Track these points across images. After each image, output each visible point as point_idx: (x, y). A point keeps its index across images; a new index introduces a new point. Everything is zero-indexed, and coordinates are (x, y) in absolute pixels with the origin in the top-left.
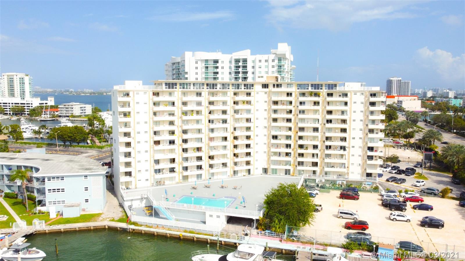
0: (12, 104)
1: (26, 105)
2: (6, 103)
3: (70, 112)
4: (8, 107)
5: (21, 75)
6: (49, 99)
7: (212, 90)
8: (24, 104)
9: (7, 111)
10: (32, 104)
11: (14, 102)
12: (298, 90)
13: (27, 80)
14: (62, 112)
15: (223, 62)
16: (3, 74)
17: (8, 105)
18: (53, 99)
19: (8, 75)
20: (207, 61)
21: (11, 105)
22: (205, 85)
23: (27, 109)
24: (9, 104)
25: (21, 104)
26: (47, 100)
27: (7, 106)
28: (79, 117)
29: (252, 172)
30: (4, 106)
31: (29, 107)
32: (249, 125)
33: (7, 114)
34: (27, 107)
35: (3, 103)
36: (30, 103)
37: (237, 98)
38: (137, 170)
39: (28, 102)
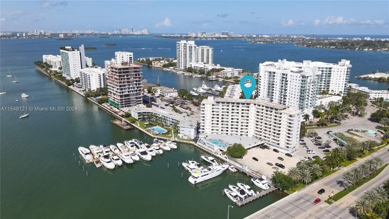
2: (198, 67)
3: (225, 76)
5: (208, 47)
6: (218, 65)
8: (205, 68)
10: (208, 69)
11: (201, 67)
12: (265, 109)
13: (211, 50)
14: (222, 75)
15: (277, 73)
17: (198, 68)
20: (270, 72)
23: (206, 71)
24: (199, 67)
25: (204, 68)
28: (230, 78)
29: (248, 136)
30: (196, 68)
31: (207, 70)
32: (247, 118)
33: (197, 72)
34: (206, 70)
35: (196, 67)
36: (208, 68)
37: (243, 108)
38: (206, 128)
39: (207, 68)
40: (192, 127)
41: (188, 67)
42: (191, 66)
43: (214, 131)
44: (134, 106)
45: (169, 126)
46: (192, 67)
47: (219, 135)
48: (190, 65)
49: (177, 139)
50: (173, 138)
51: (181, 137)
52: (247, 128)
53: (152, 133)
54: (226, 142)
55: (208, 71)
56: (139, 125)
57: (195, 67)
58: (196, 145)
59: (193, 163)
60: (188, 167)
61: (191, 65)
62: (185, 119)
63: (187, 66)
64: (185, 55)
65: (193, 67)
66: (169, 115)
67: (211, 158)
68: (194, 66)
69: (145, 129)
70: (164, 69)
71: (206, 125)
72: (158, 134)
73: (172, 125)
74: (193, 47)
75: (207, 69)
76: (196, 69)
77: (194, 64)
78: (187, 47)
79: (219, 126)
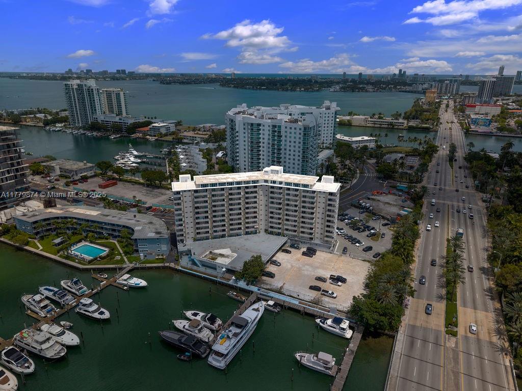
2: (108, 121)
3: (158, 132)
4: (109, 125)
8: (122, 123)
11: (113, 121)
14: (151, 132)
17: (109, 123)
20: (252, 124)
21: (111, 123)
23: (125, 127)
25: (119, 123)
28: (166, 135)
33: (109, 130)
34: (124, 125)
35: (106, 121)
36: (126, 122)
37: (247, 190)
38: (187, 233)
39: (124, 122)
40: (161, 235)
41: (91, 123)
42: (97, 120)
43: (201, 235)
44: (15, 206)
45: (107, 238)
46: (98, 123)
48: (94, 118)
49: (136, 264)
50: (127, 262)
51: (142, 258)
55: (127, 126)
56: (41, 248)
57: (104, 121)
58: (179, 268)
62: (139, 221)
63: (90, 121)
65: (100, 122)
66: (101, 216)
68: (102, 121)
69: (59, 255)
71: (186, 227)
72: (92, 261)
73: (112, 235)
74: (94, 90)
76: (105, 124)
77: (100, 117)
78: (84, 90)
79: (209, 225)
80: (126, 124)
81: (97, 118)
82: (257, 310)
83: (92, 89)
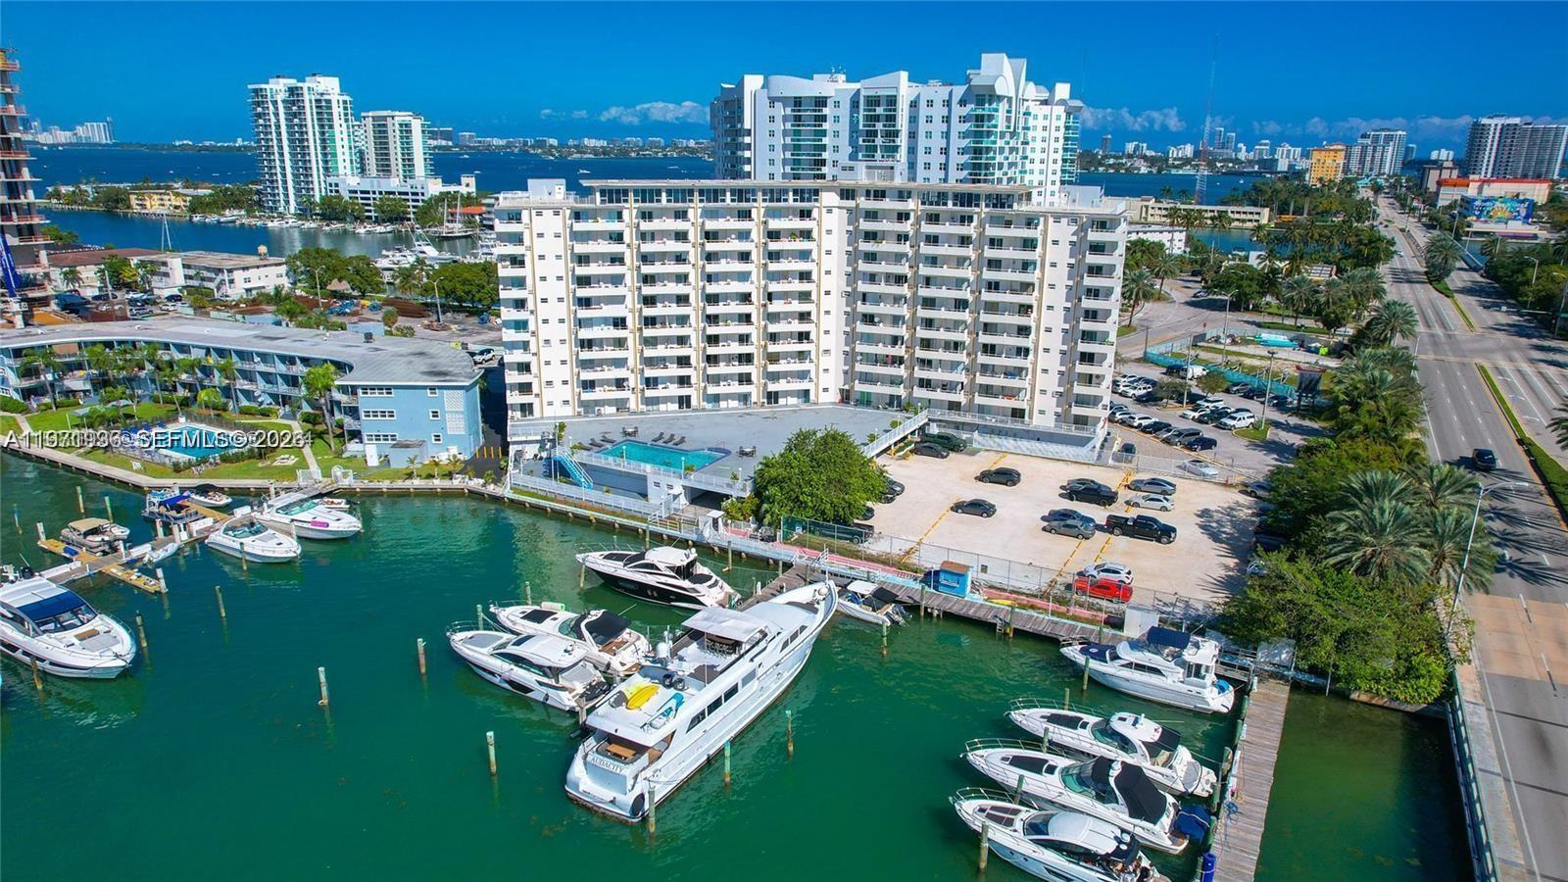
0: (380, 193)
1: (410, 197)
2: (368, 192)
4: (371, 202)
5: (401, 117)
6: (464, 180)
7: (712, 204)
8: (407, 194)
9: (370, 211)
10: (423, 194)
11: (384, 189)
12: (923, 207)
13: (417, 125)
15: (837, 104)
16: (363, 114)
17: (371, 196)
18: (472, 181)
19: (373, 117)
21: (377, 196)
22: (696, 194)
23: (414, 207)
24: (374, 193)
25: (400, 193)
26: (460, 184)
27: (369, 199)
29: (812, 397)
30: (362, 199)
31: (418, 201)
32: (805, 287)
33: (370, 218)
34: (413, 201)
35: (362, 192)
36: (419, 191)
37: (775, 224)
38: (544, 380)
39: (414, 190)
40: (448, 378)
41: (322, 198)
42: (337, 191)
43: (598, 394)
45: (265, 414)
46: (340, 198)
47: (635, 413)
48: (331, 185)
49: (345, 475)
50: (315, 469)
51: (373, 461)
52: (804, 347)
53: (137, 465)
54: (710, 446)
55: (420, 204)
57: (356, 192)
58: (505, 491)
59: (538, 617)
60: (517, 660)
61: (333, 188)
62: (377, 350)
63: (316, 192)
64: (299, 144)
65: (346, 196)
66: (254, 340)
67: (667, 557)
68: (350, 192)
70: (197, 218)
71: (543, 358)
72: (189, 465)
73: (285, 400)
74: (334, 104)
75: (417, 194)
76: (360, 201)
77: (349, 180)
78: (307, 105)
79: (630, 354)
80: (420, 197)
81: (337, 185)
82: (810, 607)
83: (329, 101)
